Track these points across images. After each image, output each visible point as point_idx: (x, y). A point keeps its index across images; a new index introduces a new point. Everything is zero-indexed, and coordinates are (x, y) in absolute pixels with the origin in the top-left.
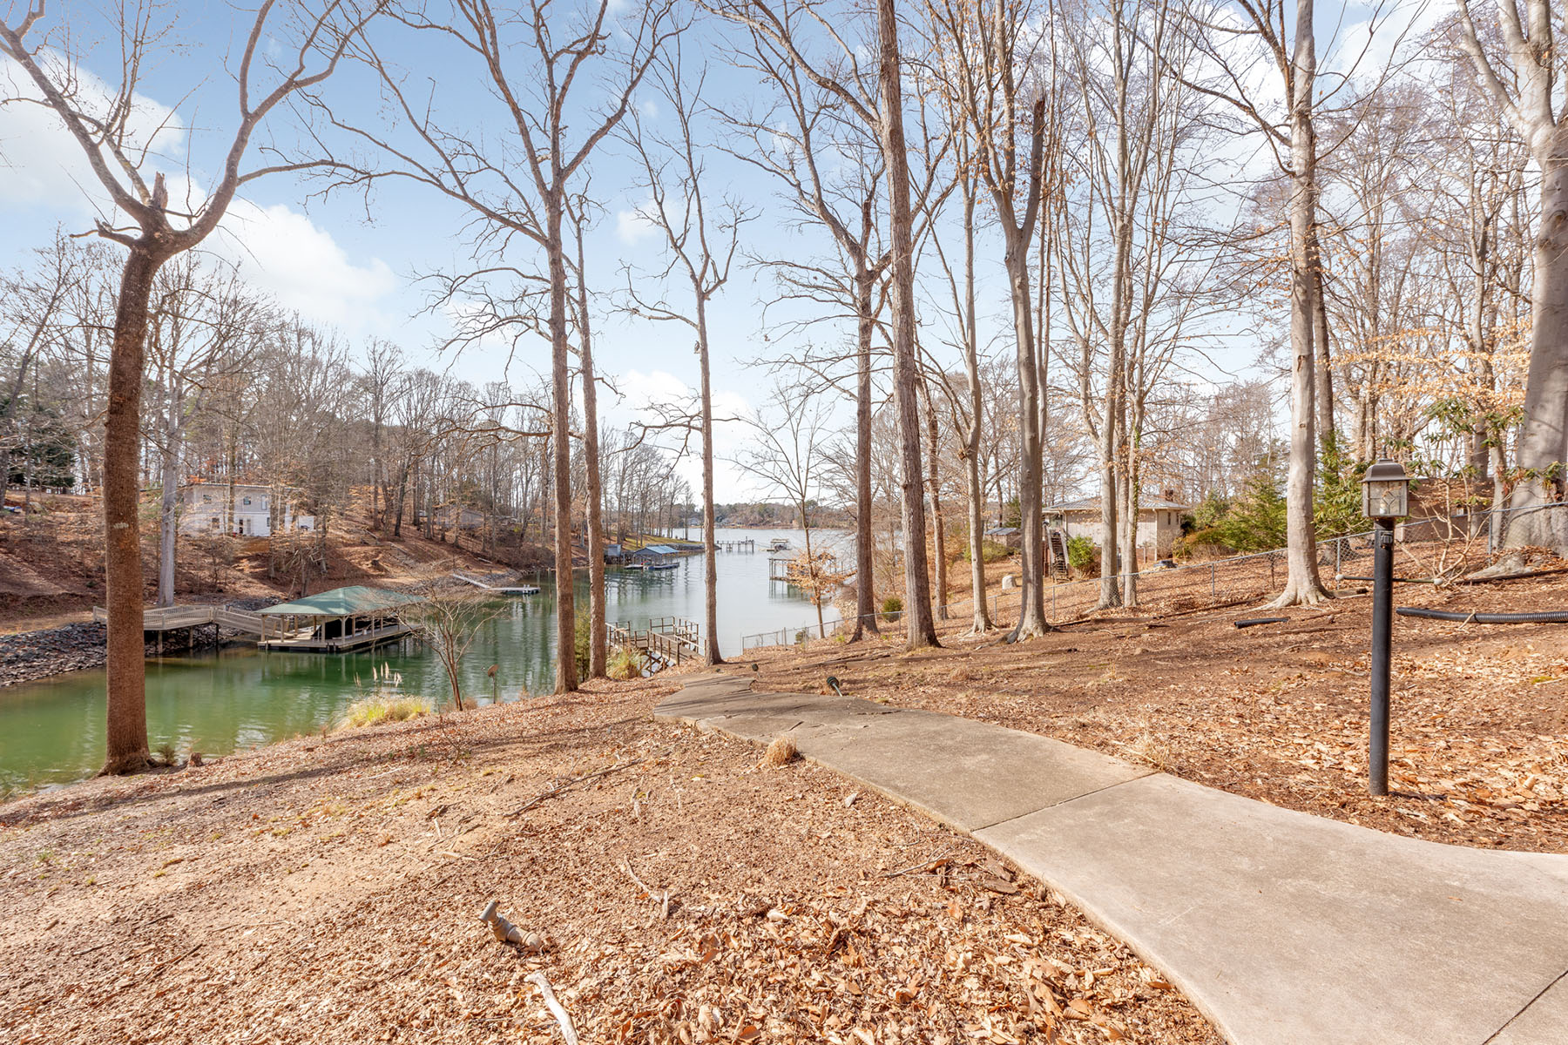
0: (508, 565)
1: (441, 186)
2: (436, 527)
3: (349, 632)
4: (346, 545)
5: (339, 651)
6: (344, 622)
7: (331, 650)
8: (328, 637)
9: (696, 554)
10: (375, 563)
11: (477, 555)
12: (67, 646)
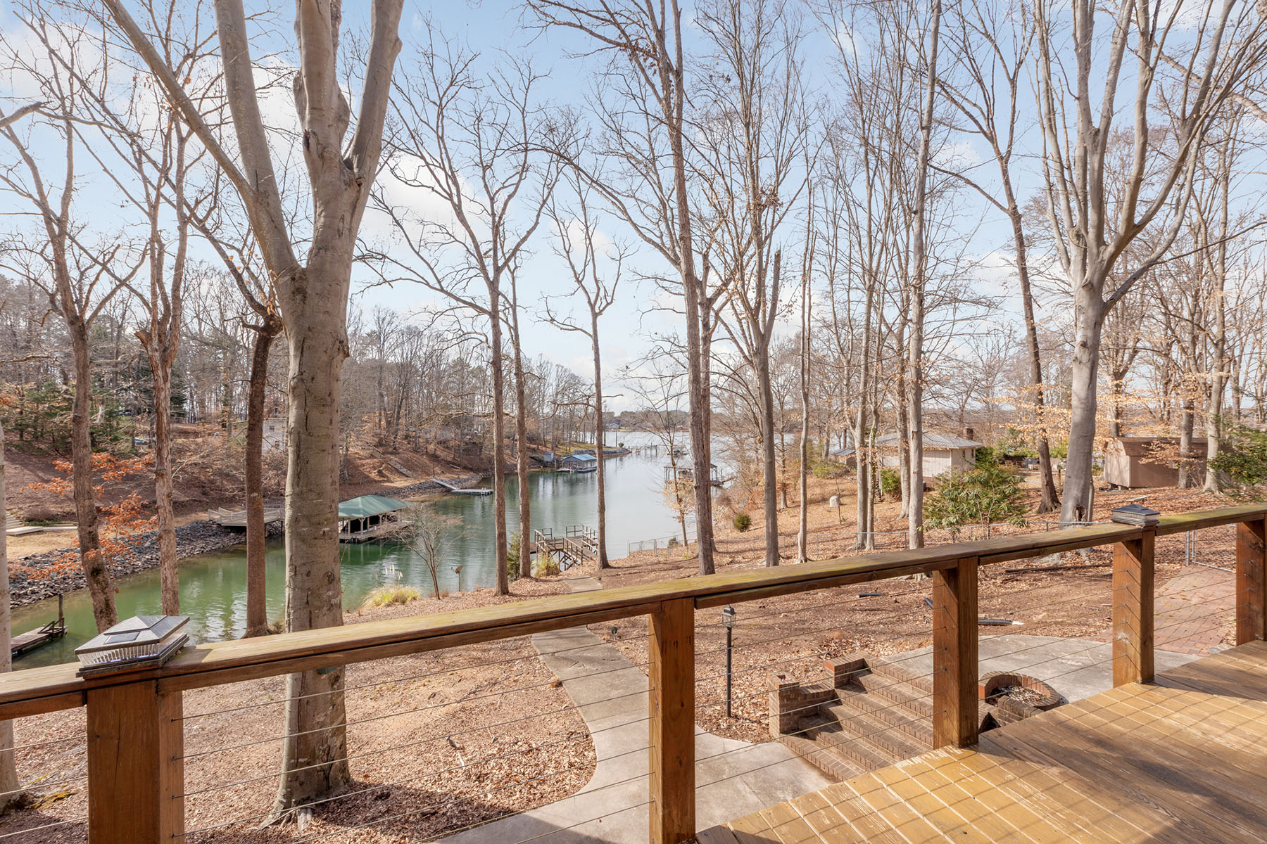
0: (471, 470)
1: (428, 284)
2: (421, 440)
3: (365, 528)
4: (360, 459)
5: (359, 542)
6: (362, 522)
7: (355, 542)
8: (352, 531)
9: (612, 457)
10: (380, 472)
11: (449, 463)
12: (195, 536)
